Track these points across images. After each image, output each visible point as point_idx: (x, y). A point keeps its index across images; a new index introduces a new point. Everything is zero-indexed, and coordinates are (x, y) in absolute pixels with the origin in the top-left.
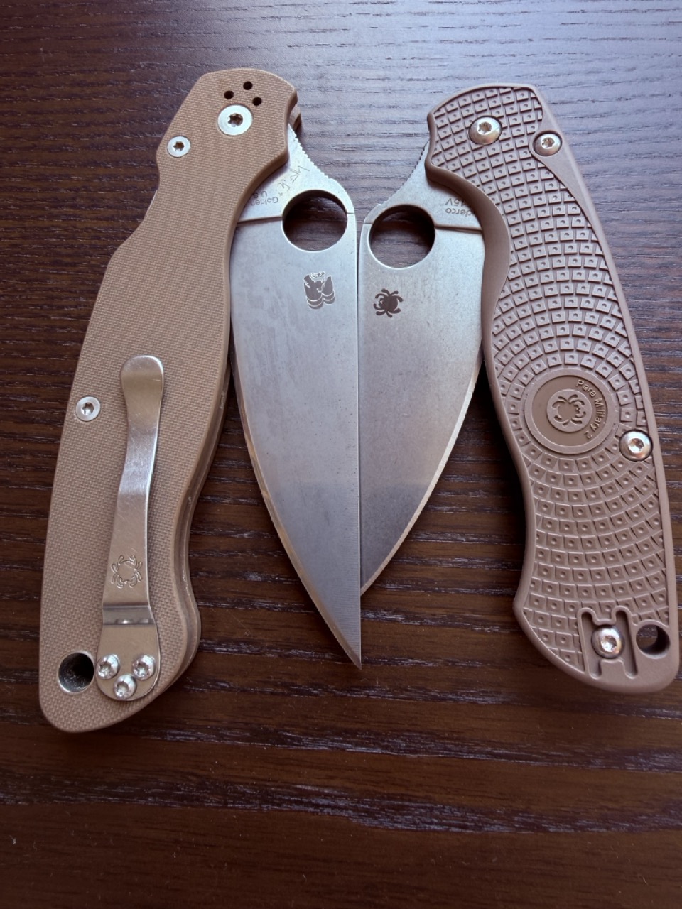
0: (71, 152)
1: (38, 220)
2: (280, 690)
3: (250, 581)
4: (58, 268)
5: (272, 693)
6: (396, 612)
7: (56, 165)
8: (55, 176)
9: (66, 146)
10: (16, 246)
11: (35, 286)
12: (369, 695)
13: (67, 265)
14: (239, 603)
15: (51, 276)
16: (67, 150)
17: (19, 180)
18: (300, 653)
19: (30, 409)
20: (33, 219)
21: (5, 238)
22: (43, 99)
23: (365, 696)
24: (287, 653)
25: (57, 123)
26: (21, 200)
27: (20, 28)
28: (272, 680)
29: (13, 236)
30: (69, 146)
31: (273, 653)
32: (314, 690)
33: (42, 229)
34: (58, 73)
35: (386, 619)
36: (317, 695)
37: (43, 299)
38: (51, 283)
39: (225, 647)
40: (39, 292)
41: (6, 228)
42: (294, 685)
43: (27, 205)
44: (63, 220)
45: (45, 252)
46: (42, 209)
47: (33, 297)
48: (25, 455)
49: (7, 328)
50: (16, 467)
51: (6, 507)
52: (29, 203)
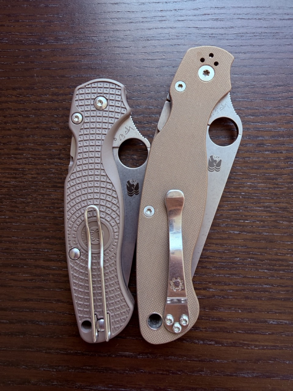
0: (56, 130)
1: (43, 165)
2: (165, 373)
4: (55, 189)
5: (162, 374)
6: (212, 341)
7: (49, 137)
8: (49, 143)
9: (53, 127)
10: (35, 178)
11: (46, 198)
12: (201, 374)
15: (53, 193)
16: (54, 129)
17: (32, 145)
18: (173, 358)
19: (49, 255)
20: (41, 164)
21: (29, 174)
22: (39, 102)
23: (200, 375)
24: (167, 358)
25: (47, 115)
26: (34, 155)
27: (23, 63)
28: (162, 368)
29: (32, 173)
30: (54, 127)
32: (179, 372)
33: (46, 169)
34: (45, 88)
35: (208, 344)
36: (180, 374)
37: (50, 204)
38: (53, 196)
39: (141, 356)
40: (48, 201)
41: (29, 169)
42: (171, 370)
43: (38, 158)
44: (55, 165)
45: (48, 181)
46: (45, 159)
47: (45, 203)
48: (49, 275)
49: (35, 218)
50: (46, 281)
51: (43, 298)
52: (38, 157)
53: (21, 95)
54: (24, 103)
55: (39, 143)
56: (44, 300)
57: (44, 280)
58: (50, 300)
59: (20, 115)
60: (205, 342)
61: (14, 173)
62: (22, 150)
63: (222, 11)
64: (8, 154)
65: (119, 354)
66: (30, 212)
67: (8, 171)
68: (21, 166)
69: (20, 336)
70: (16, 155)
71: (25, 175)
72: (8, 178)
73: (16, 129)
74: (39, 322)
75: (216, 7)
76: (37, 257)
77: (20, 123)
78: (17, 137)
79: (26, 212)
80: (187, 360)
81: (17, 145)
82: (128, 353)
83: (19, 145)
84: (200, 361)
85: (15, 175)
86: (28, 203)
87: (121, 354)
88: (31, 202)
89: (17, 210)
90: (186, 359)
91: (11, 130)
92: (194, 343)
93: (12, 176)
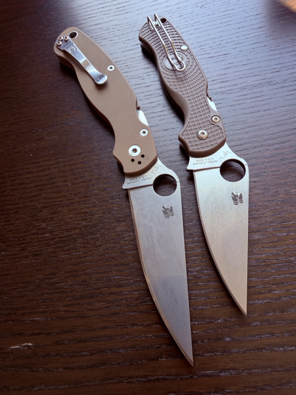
0: (114, 177)
1: (107, 205)
2: (252, 390)
3: (227, 341)
4: (119, 223)
5: (249, 392)
6: (291, 346)
7: (110, 184)
8: (110, 188)
9: (112, 176)
10: (101, 217)
11: (112, 231)
13: (122, 221)
14: (224, 352)
15: (117, 227)
17: (97, 191)
18: (256, 371)
19: (120, 281)
21: (96, 214)
22: (99, 160)
24: (251, 372)
25: (107, 168)
26: (99, 199)
27: (85, 135)
28: (248, 385)
29: (99, 213)
31: (245, 373)
32: (267, 387)
33: (110, 209)
34: (103, 149)
35: (288, 350)
36: (269, 390)
37: (116, 236)
38: (118, 229)
39: (224, 373)
40: (114, 234)
41: (96, 211)
42: (258, 386)
44: (117, 204)
45: (113, 217)
46: (108, 201)
47: (112, 236)
48: (122, 300)
49: (105, 250)
50: (120, 306)
51: (119, 324)
52: (103, 200)
53: (85, 157)
54: (88, 163)
55: (102, 190)
56: (120, 325)
57: (118, 306)
58: (125, 325)
59: (86, 172)
60: (285, 349)
61: (84, 216)
62: (90, 197)
63: (226, 76)
64: (78, 202)
65: (201, 374)
66: (101, 246)
67: (79, 215)
68: (89, 210)
69: (101, 367)
70: (85, 201)
71: (93, 216)
72: (80, 220)
73: (83, 182)
74: (117, 349)
75: (220, 75)
76: (109, 285)
77: (86, 177)
78: (85, 188)
79: (97, 246)
80: (272, 372)
81: (85, 193)
82: (210, 372)
83: (87, 193)
84: (285, 371)
85: (86, 217)
86: (98, 238)
87: (202, 375)
88: (100, 237)
89: (89, 245)
90: (270, 370)
91: (79, 183)
92: (274, 351)
93: (83, 218)
